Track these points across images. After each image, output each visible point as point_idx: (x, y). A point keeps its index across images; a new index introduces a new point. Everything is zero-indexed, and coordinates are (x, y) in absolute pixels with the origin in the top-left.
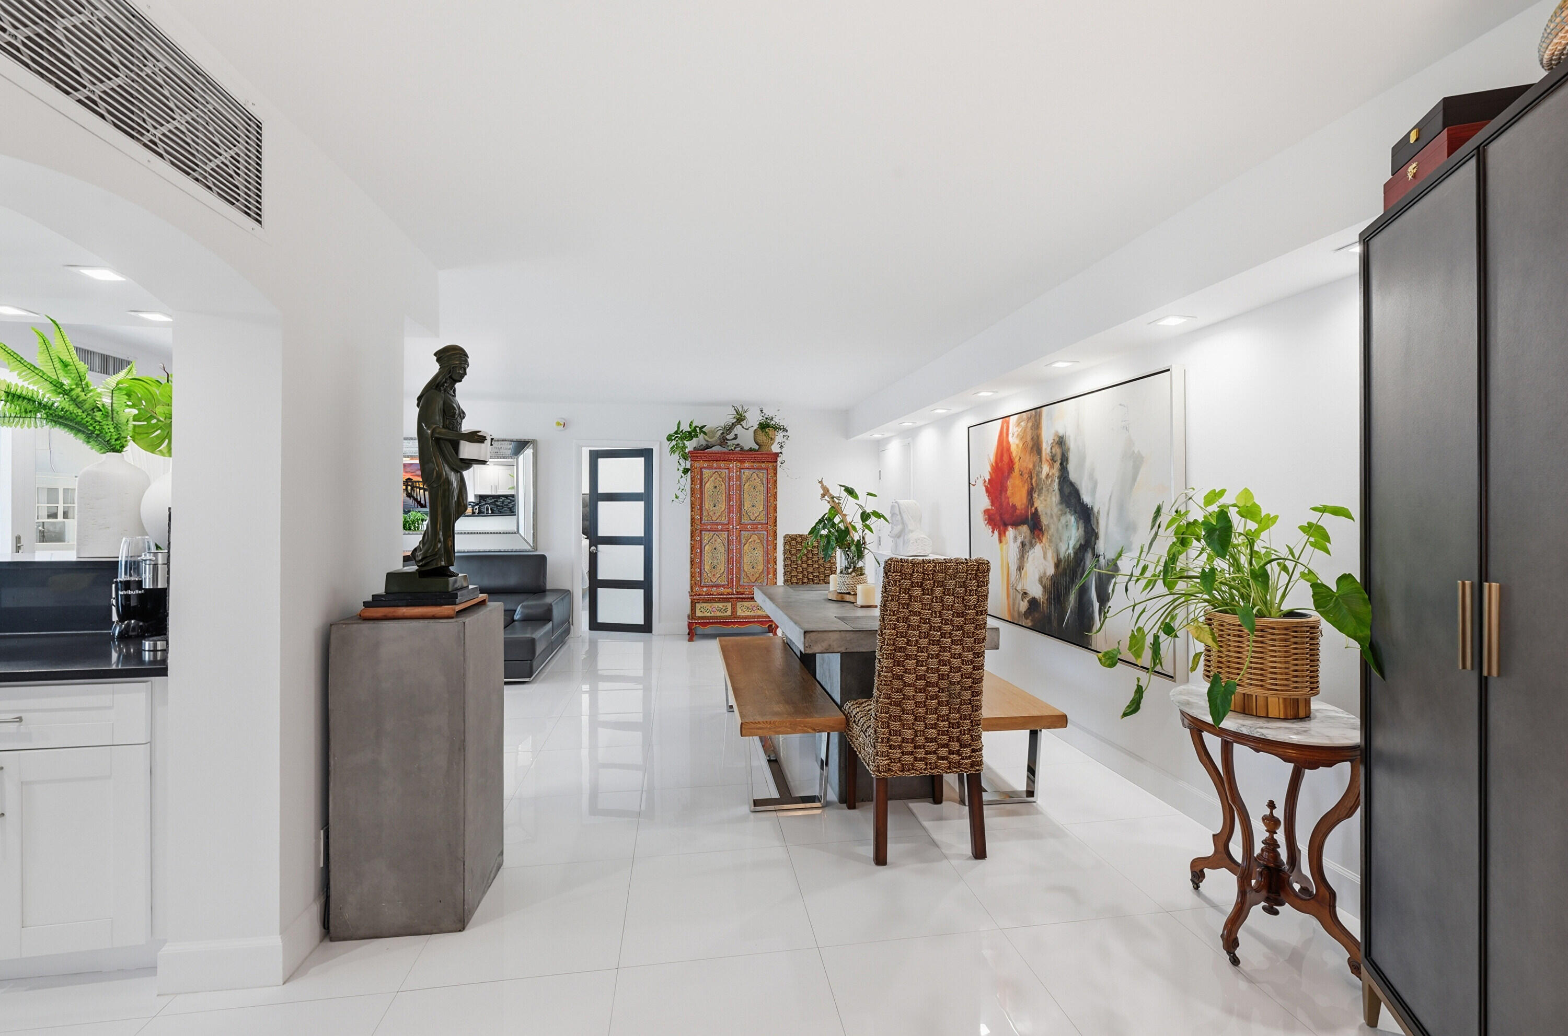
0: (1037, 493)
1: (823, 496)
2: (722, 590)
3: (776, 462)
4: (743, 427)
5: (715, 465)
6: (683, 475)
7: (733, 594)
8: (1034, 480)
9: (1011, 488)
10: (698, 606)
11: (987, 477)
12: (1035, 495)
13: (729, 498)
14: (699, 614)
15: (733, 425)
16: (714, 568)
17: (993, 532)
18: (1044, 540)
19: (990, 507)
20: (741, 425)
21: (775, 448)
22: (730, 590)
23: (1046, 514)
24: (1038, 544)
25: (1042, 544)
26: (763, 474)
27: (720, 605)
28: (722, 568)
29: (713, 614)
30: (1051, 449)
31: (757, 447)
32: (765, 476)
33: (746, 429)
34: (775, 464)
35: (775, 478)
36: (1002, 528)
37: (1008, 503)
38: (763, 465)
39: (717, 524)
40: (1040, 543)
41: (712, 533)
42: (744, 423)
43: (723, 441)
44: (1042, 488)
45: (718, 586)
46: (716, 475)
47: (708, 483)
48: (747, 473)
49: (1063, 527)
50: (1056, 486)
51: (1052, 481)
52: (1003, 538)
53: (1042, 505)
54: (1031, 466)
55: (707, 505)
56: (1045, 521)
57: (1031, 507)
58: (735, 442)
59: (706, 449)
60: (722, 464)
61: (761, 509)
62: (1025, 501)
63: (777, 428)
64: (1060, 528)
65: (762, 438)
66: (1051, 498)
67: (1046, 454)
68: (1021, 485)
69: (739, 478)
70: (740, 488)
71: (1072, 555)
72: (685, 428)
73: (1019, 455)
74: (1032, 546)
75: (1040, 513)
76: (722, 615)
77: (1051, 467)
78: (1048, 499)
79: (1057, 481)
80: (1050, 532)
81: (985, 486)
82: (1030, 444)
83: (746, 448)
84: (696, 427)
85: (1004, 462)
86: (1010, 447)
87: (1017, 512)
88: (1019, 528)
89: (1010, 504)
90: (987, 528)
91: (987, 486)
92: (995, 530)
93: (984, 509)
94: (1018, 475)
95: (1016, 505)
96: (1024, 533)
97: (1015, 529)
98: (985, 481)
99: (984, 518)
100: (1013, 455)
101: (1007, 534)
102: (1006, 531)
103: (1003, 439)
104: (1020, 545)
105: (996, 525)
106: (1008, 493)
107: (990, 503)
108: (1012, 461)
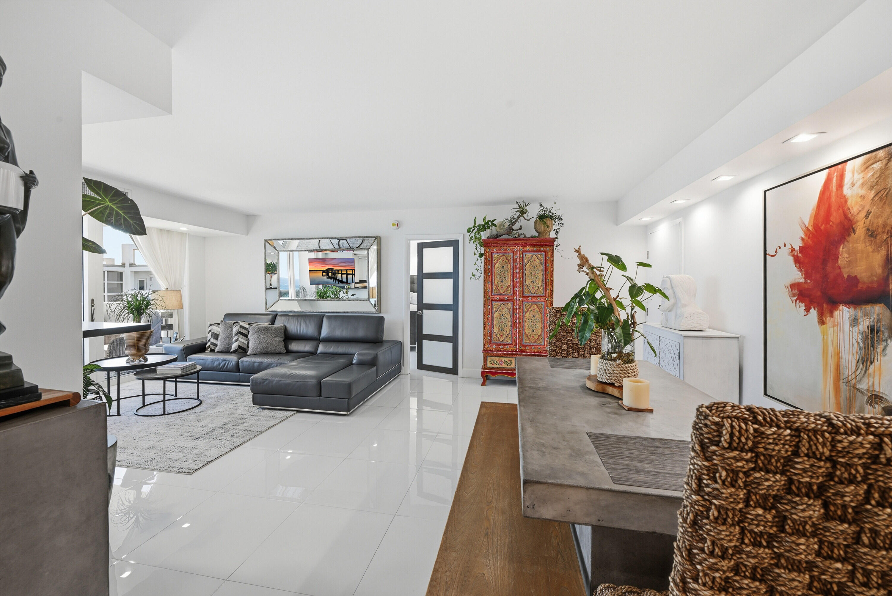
1: (581, 266)
2: (507, 348)
3: (553, 246)
4: (525, 219)
5: (502, 250)
6: (479, 258)
7: (517, 352)
9: (846, 255)
10: (489, 359)
11: (797, 245)
13: (514, 275)
14: (489, 365)
15: (518, 218)
16: (502, 330)
17: (807, 310)
19: (803, 281)
20: (523, 217)
21: (552, 235)
22: (514, 348)
26: (542, 256)
27: (506, 359)
28: (508, 331)
29: (500, 366)
31: (537, 234)
32: (543, 257)
33: (527, 220)
34: (551, 248)
35: (551, 259)
36: (825, 306)
37: (840, 275)
38: (542, 249)
39: (505, 296)
41: (499, 303)
42: (525, 216)
43: (510, 230)
45: (505, 344)
46: (504, 258)
47: (497, 265)
48: (528, 255)
52: (828, 320)
55: (496, 281)
58: (520, 232)
59: (498, 237)
60: (508, 250)
61: (540, 284)
63: (552, 218)
65: (542, 227)
69: (522, 259)
70: (523, 267)
72: (480, 222)
73: (866, 209)
76: (508, 367)
81: (793, 256)
83: (528, 236)
84: (489, 221)
85: (831, 223)
86: (846, 202)
87: (860, 286)
88: (864, 307)
89: (846, 276)
90: (796, 306)
91: (797, 255)
92: (811, 309)
93: (791, 283)
94: (862, 237)
95: (858, 277)
96: (878, 315)
97: (855, 308)
98: (793, 250)
99: (791, 293)
100: (852, 212)
101: (836, 313)
102: (836, 310)
103: (830, 194)
104: (867, 331)
105: (815, 302)
106: (839, 262)
107: (802, 275)
108: (849, 220)
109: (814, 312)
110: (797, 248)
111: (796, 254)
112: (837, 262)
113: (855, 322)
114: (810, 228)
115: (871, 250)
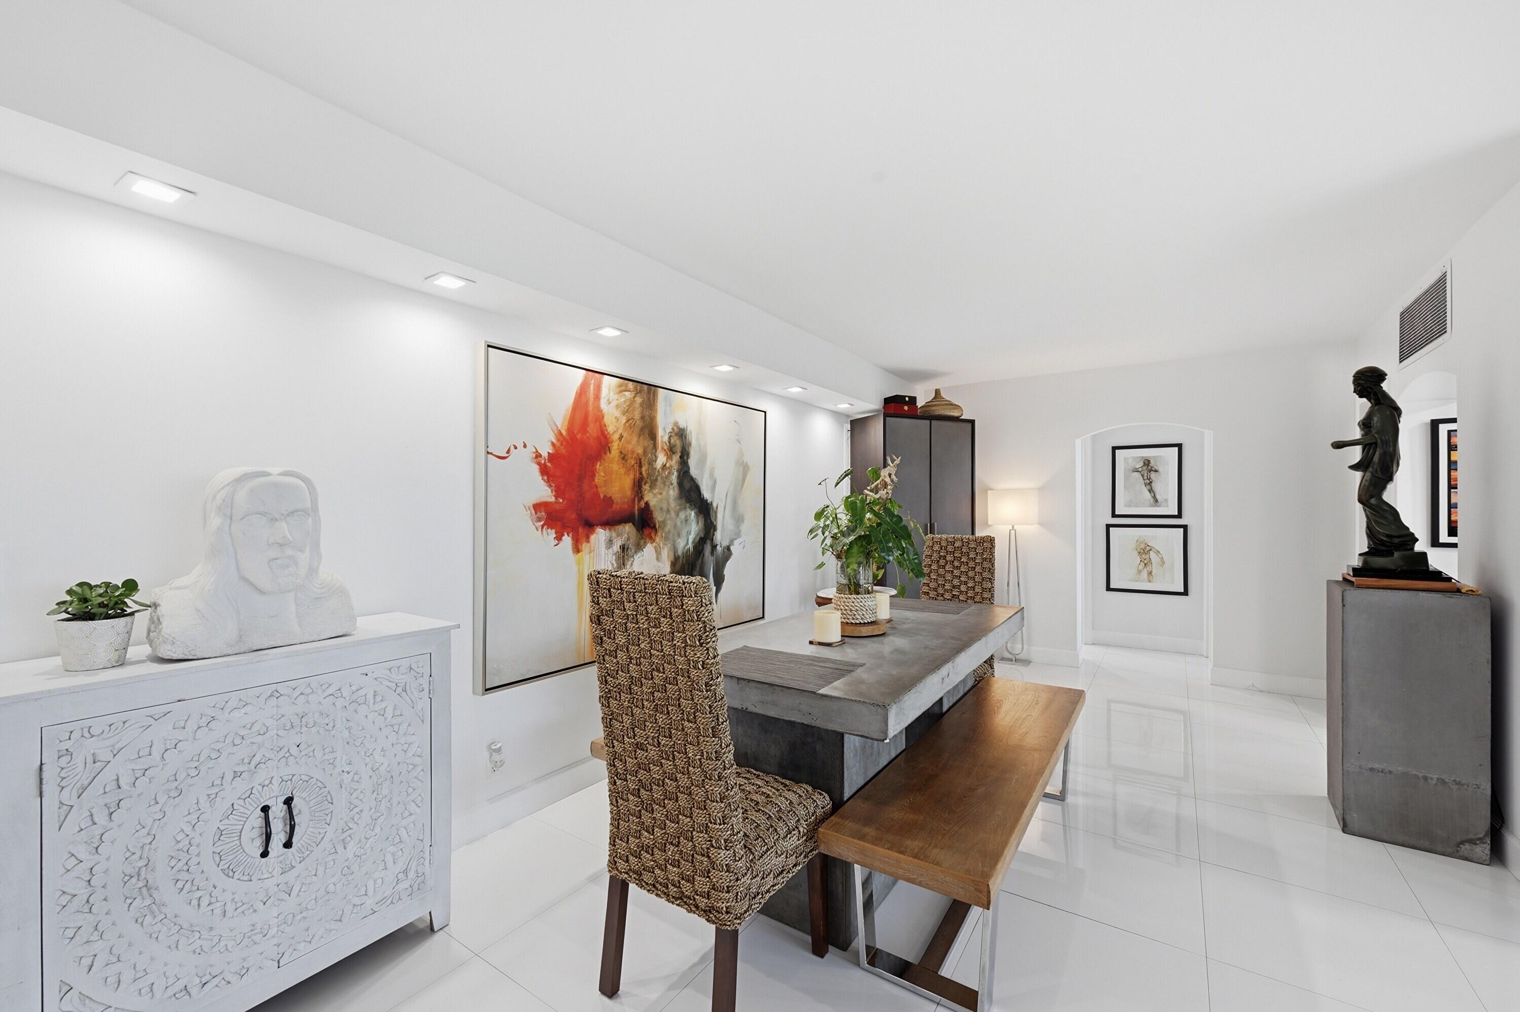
0: (647, 485)
8: (644, 469)
9: (602, 474)
11: (546, 450)
12: (646, 487)
17: (559, 538)
18: (658, 540)
19: (553, 499)
23: (661, 509)
24: (649, 545)
25: (654, 544)
30: (670, 438)
36: (581, 530)
37: (597, 494)
40: (651, 543)
44: (656, 480)
49: (682, 522)
50: (674, 478)
51: (669, 473)
52: (583, 544)
53: (655, 500)
54: (640, 451)
56: (658, 517)
57: (639, 501)
62: (629, 493)
64: (679, 523)
66: (667, 491)
67: (662, 441)
68: (622, 471)
71: (692, 549)
73: (620, 431)
74: (639, 547)
75: (652, 508)
77: (669, 458)
78: (664, 493)
79: (675, 473)
80: (666, 530)
81: (539, 464)
82: (639, 423)
85: (588, 435)
86: (603, 417)
87: (614, 506)
88: (617, 527)
89: (602, 496)
90: (542, 534)
91: (545, 464)
92: (563, 535)
93: (535, 503)
94: (616, 459)
95: (613, 498)
96: (628, 534)
97: (610, 530)
98: (538, 456)
99: (535, 516)
100: (608, 430)
101: (593, 537)
102: (592, 534)
103: (587, 401)
104: (619, 550)
105: (568, 527)
106: (596, 480)
107: (552, 492)
108: (605, 437)
109: (567, 540)
110: (545, 454)
111: (543, 462)
112: (594, 480)
113: (610, 542)
114: (564, 433)
115: (623, 472)
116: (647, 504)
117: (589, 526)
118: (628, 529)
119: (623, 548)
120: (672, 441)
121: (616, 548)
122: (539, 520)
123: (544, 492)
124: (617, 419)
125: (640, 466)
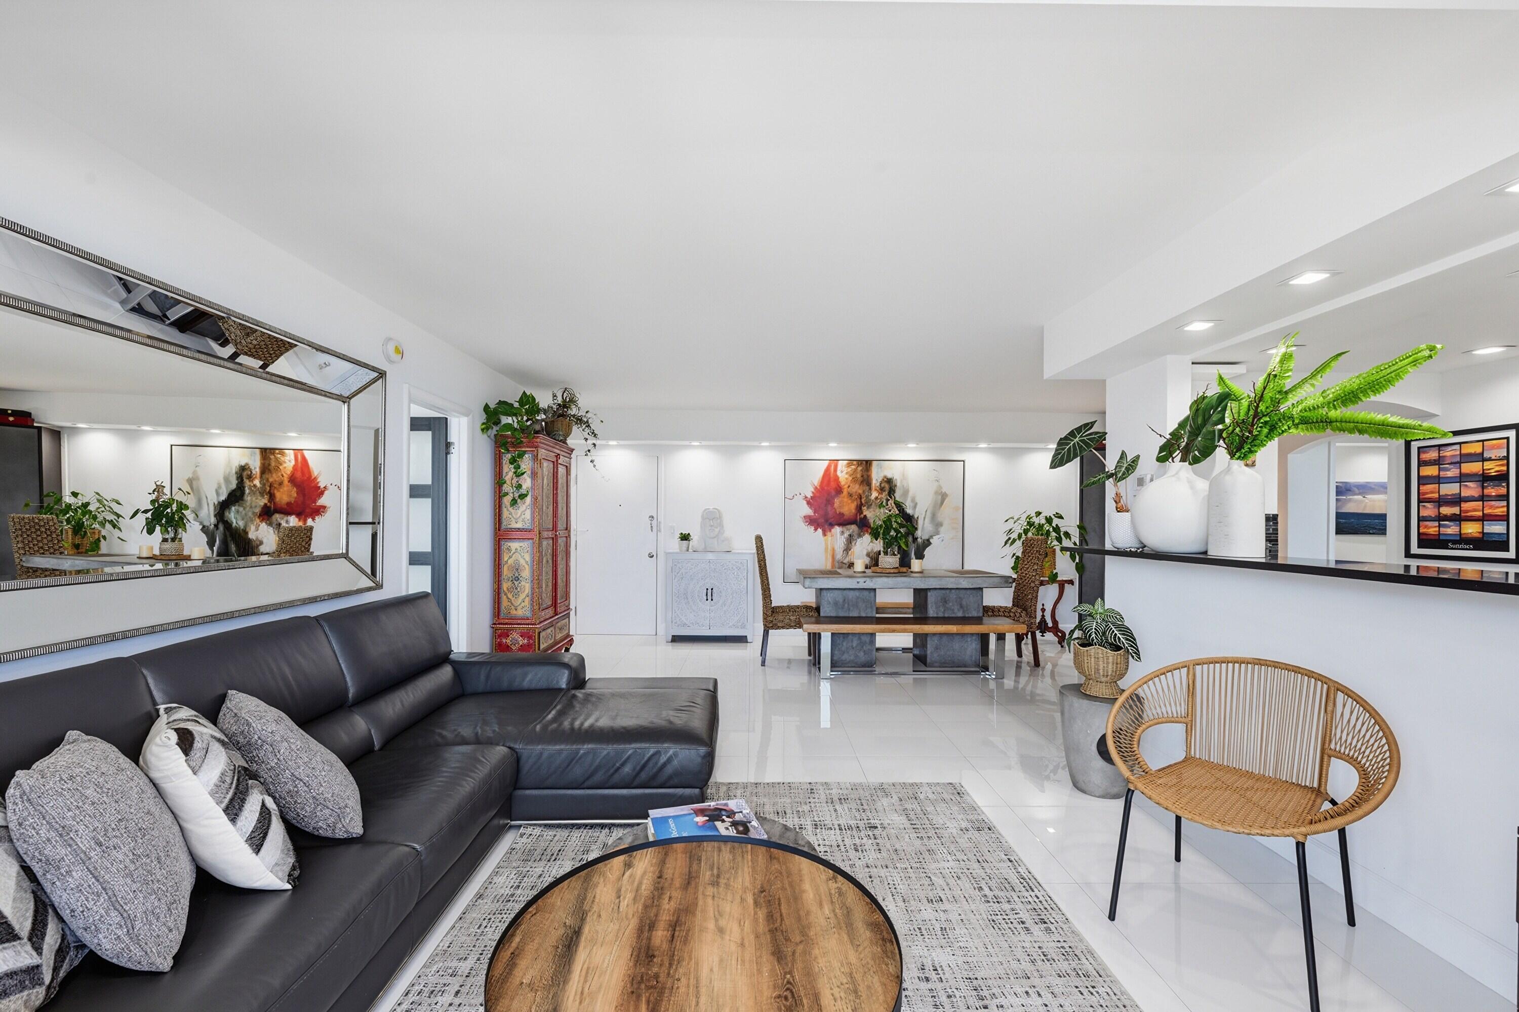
8: (863, 500)
9: (838, 503)
10: (542, 636)
11: (809, 495)
12: (864, 508)
13: (554, 498)
16: (547, 585)
17: (816, 530)
19: (813, 514)
24: (867, 535)
28: (550, 585)
30: (881, 483)
32: (566, 473)
36: (827, 527)
37: (835, 512)
38: (566, 461)
39: (549, 530)
41: (546, 542)
44: (871, 504)
47: (545, 479)
51: (880, 501)
52: (828, 533)
53: (871, 514)
54: (860, 491)
55: (544, 507)
57: (860, 514)
61: (565, 512)
62: (854, 511)
67: (876, 485)
68: (850, 501)
69: (558, 474)
70: (559, 486)
73: (848, 484)
74: (860, 536)
75: (868, 518)
77: (881, 492)
78: (877, 511)
81: (806, 500)
82: (860, 479)
85: (831, 486)
86: (839, 479)
87: (845, 517)
88: (847, 526)
89: (838, 513)
90: (808, 527)
91: (809, 500)
92: (818, 529)
93: (805, 516)
94: (846, 496)
95: (845, 513)
97: (843, 527)
98: (806, 497)
99: (804, 521)
100: (842, 484)
102: (833, 529)
104: (848, 536)
105: (821, 525)
106: (835, 506)
107: (813, 511)
108: (840, 487)
109: (820, 531)
110: (809, 497)
113: (843, 533)
114: (819, 487)
116: (865, 516)
117: (832, 525)
118: (854, 528)
119: (850, 535)
120: (882, 485)
121: (846, 535)
122: (806, 522)
123: (809, 511)
124: (847, 479)
125: (861, 499)
